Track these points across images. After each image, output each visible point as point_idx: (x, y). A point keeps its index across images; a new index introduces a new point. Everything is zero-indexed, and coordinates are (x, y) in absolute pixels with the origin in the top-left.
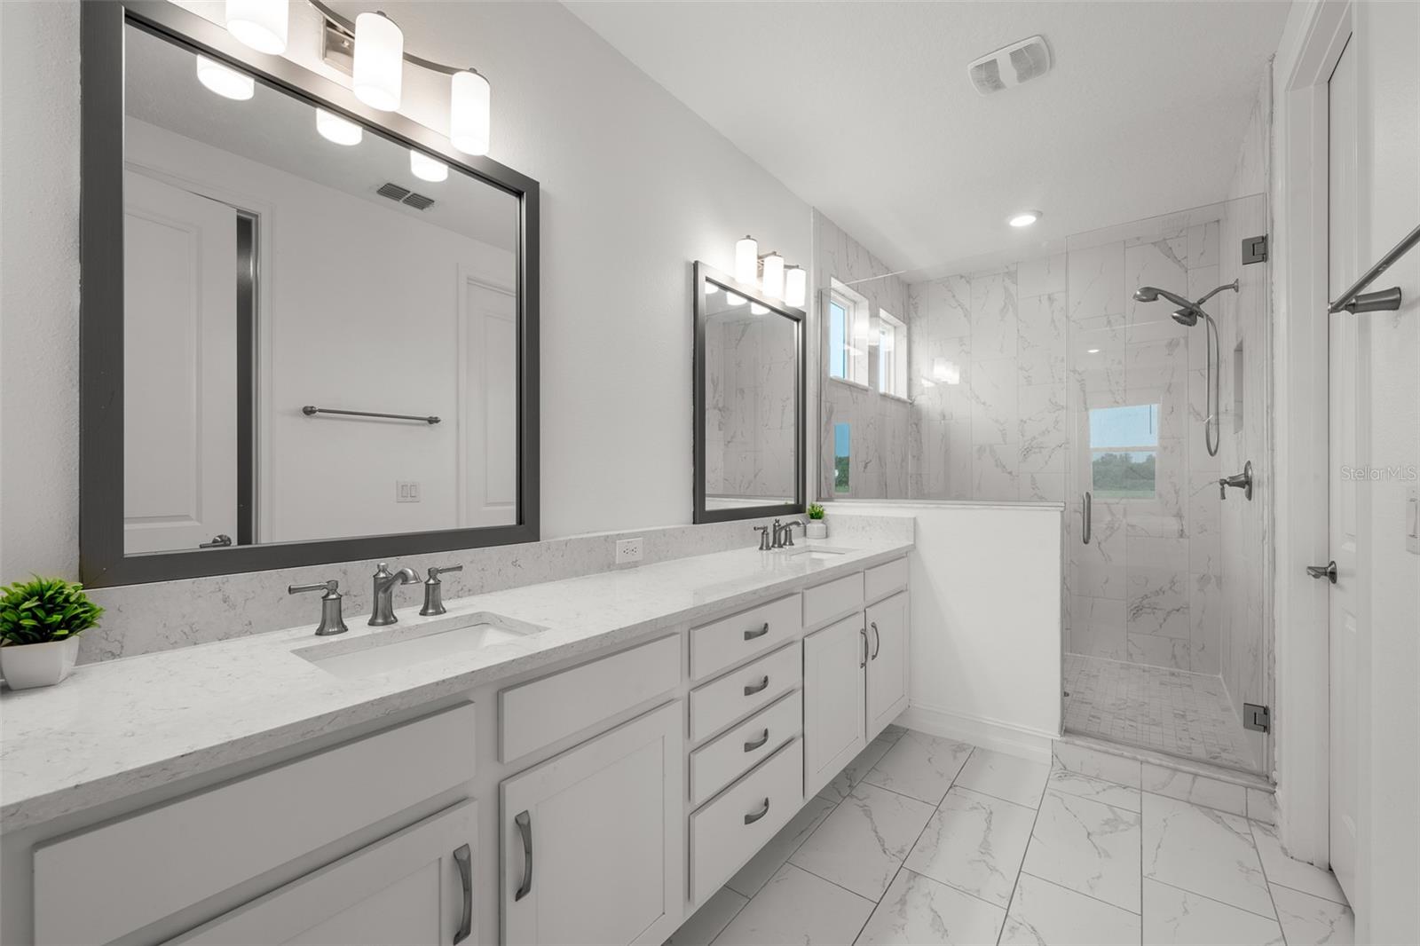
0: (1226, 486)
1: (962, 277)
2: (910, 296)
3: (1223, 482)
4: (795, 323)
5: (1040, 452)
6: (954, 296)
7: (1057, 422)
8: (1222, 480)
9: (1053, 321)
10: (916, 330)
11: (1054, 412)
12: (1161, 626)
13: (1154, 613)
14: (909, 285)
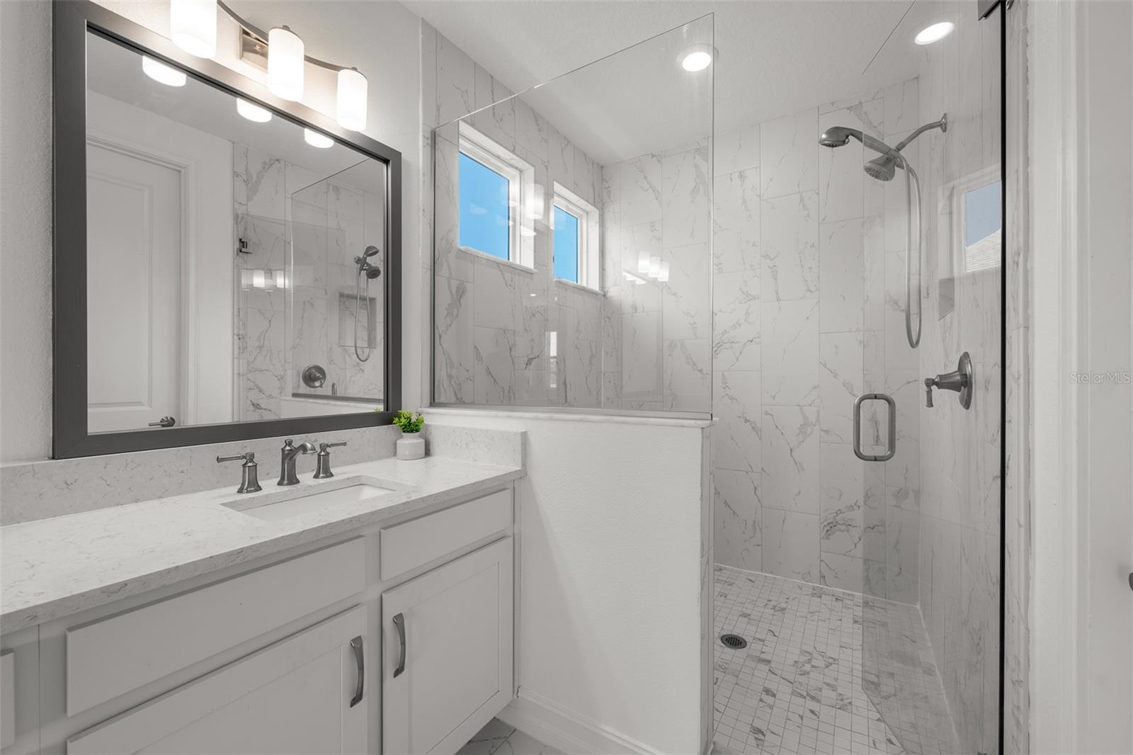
0: (934, 388)
1: (653, 156)
2: (603, 180)
3: (930, 383)
4: (385, 166)
5: (731, 348)
6: (645, 178)
7: (748, 314)
8: (927, 379)
9: (744, 202)
10: (608, 216)
11: (745, 303)
12: (856, 545)
13: (848, 531)
14: (602, 167)
